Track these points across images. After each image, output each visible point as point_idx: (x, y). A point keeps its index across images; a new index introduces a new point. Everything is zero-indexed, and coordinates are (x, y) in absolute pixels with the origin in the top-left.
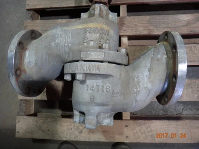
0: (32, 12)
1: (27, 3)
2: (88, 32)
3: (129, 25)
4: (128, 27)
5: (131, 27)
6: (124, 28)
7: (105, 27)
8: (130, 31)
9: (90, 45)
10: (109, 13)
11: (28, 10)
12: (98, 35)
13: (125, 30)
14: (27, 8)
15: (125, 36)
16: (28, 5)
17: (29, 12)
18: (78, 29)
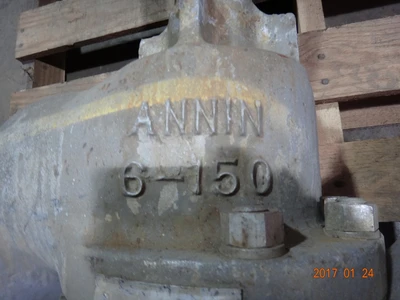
0: (32, 65)
1: (18, 43)
2: (142, 133)
3: (340, 58)
4: (338, 65)
5: (349, 66)
6: (324, 73)
7: (236, 90)
8: (347, 79)
9: (162, 208)
10: (254, 20)
11: (24, 60)
12: (200, 141)
13: (324, 82)
14: (19, 55)
15: (329, 101)
16: (21, 45)
17: (26, 66)
18: (95, 121)
